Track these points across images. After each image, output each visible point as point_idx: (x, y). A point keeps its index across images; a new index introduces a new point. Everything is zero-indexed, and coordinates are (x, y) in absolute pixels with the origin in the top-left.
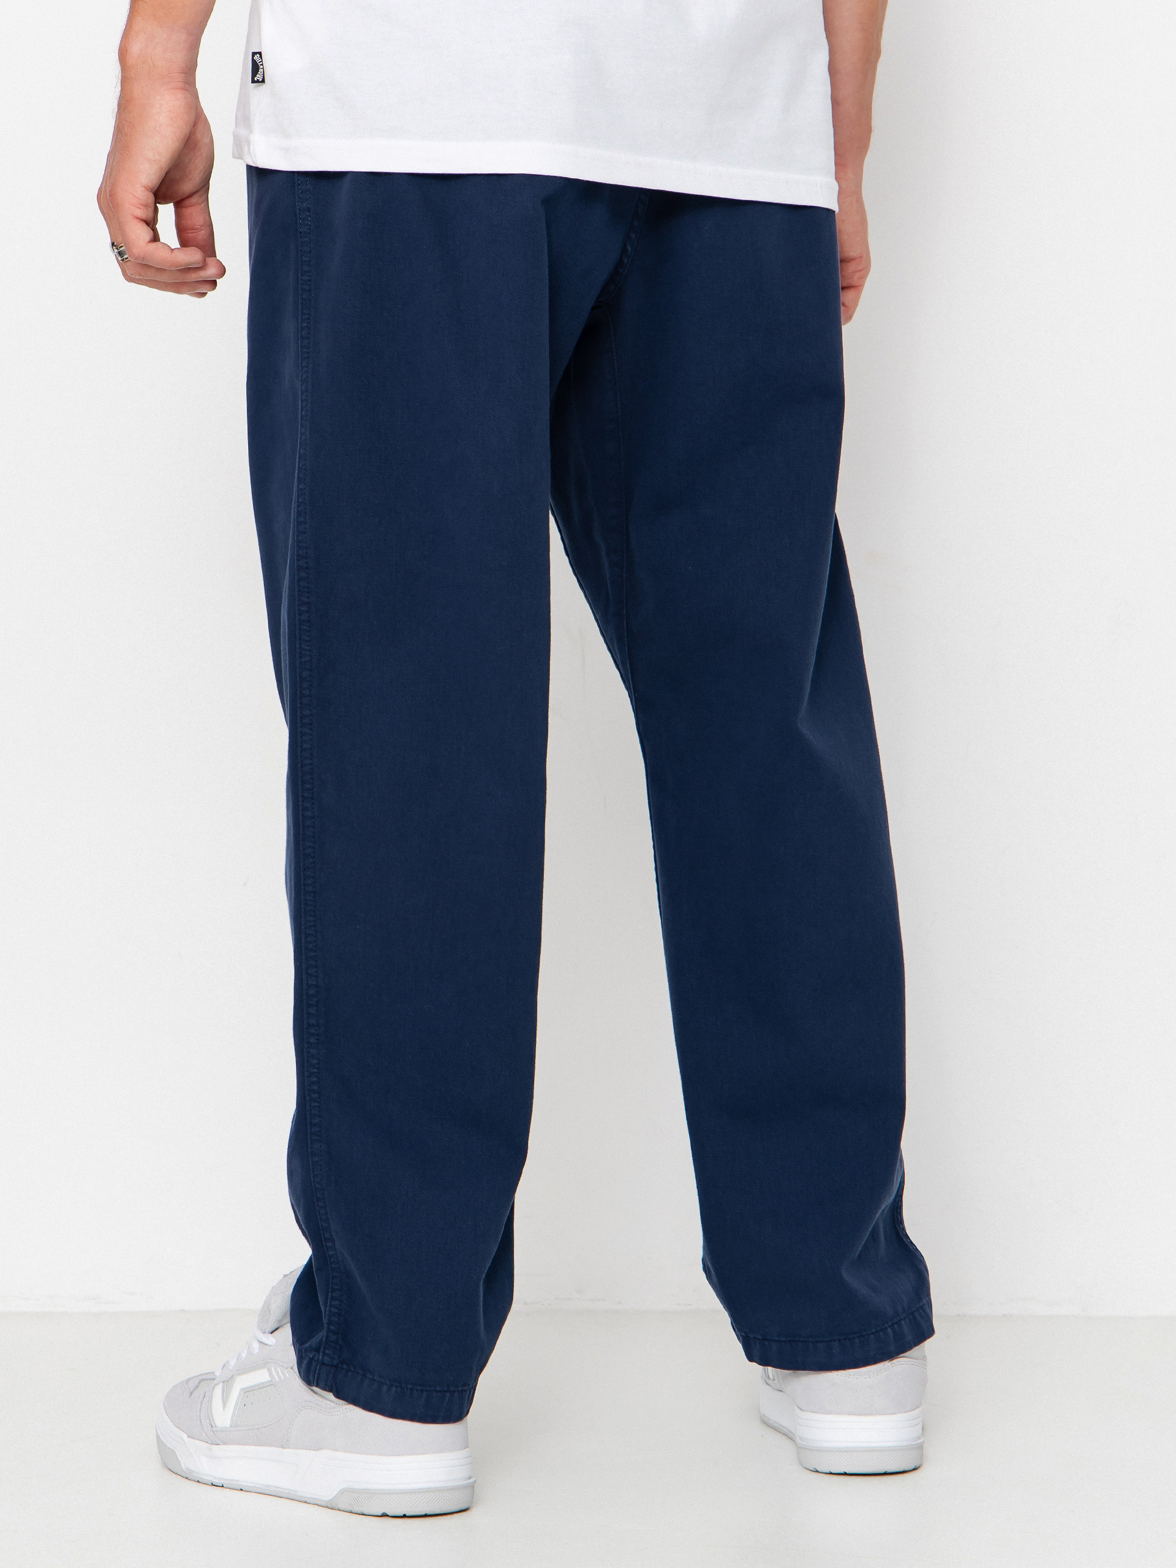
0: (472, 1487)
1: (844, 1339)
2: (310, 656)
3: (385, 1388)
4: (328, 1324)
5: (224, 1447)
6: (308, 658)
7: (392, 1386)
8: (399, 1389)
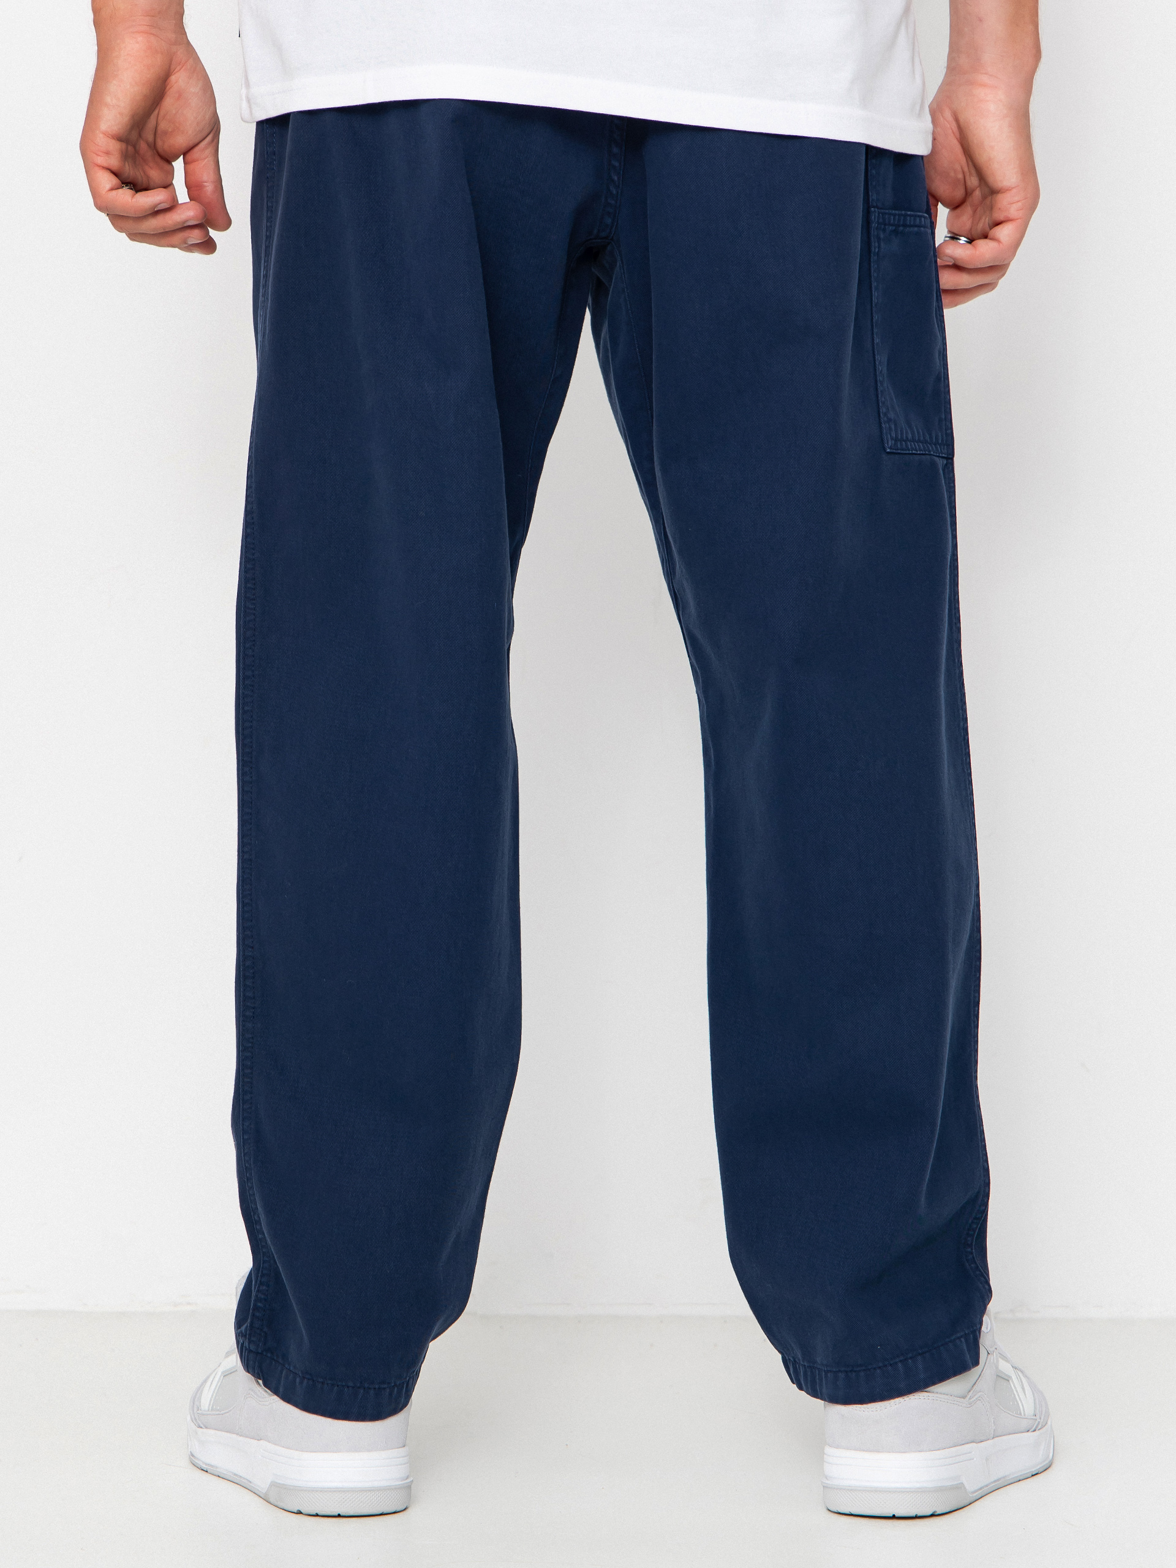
0: (408, 1487)
1: (851, 1371)
2: (254, 614)
3: (298, 1380)
4: (254, 1310)
5: (205, 1430)
6: (252, 617)
7: (304, 1378)
8: (311, 1382)
